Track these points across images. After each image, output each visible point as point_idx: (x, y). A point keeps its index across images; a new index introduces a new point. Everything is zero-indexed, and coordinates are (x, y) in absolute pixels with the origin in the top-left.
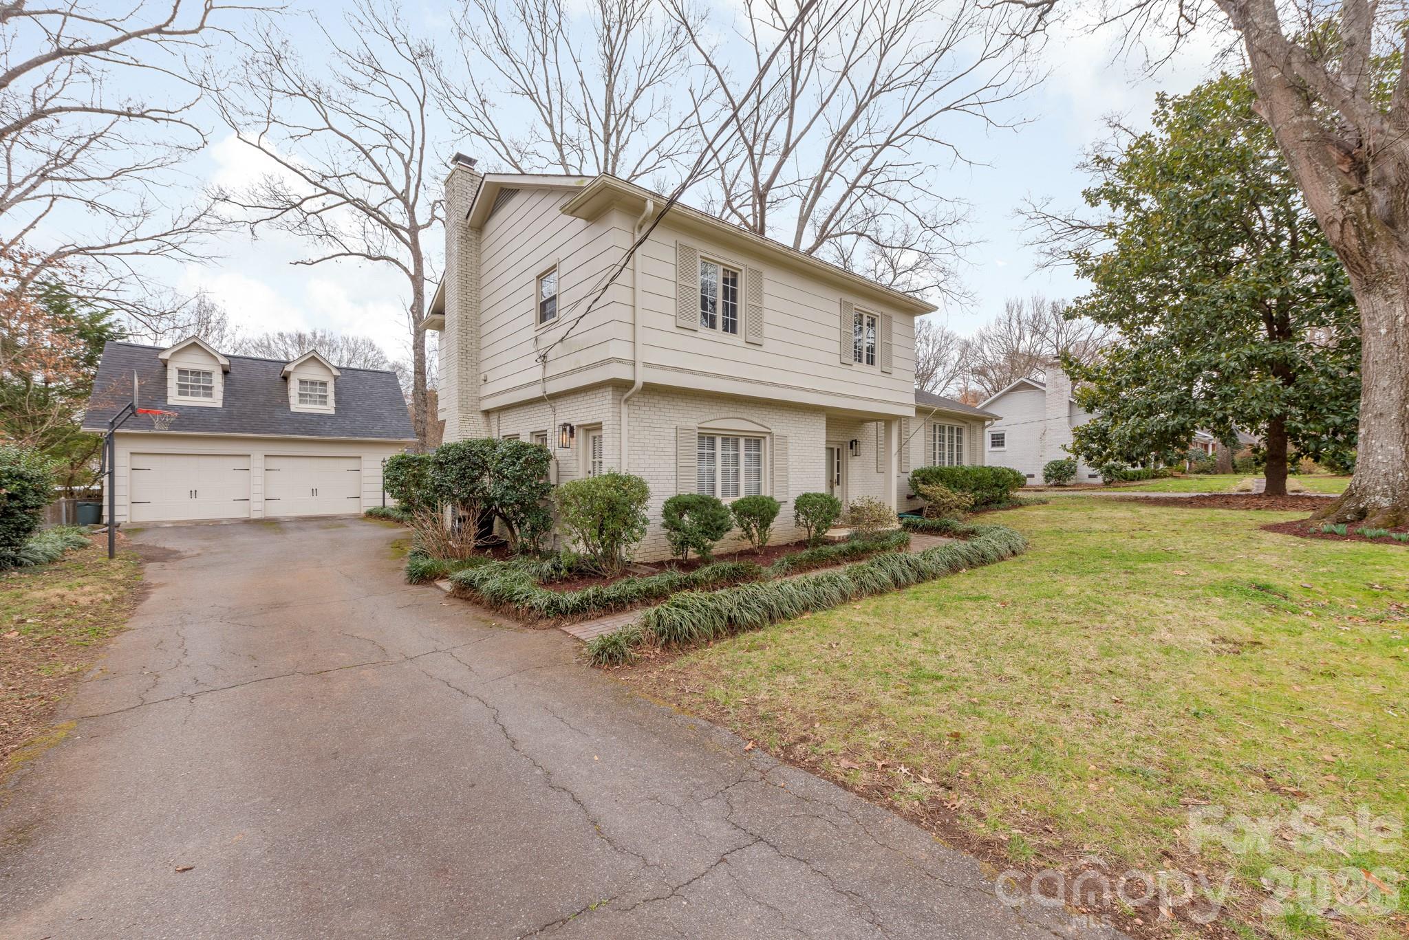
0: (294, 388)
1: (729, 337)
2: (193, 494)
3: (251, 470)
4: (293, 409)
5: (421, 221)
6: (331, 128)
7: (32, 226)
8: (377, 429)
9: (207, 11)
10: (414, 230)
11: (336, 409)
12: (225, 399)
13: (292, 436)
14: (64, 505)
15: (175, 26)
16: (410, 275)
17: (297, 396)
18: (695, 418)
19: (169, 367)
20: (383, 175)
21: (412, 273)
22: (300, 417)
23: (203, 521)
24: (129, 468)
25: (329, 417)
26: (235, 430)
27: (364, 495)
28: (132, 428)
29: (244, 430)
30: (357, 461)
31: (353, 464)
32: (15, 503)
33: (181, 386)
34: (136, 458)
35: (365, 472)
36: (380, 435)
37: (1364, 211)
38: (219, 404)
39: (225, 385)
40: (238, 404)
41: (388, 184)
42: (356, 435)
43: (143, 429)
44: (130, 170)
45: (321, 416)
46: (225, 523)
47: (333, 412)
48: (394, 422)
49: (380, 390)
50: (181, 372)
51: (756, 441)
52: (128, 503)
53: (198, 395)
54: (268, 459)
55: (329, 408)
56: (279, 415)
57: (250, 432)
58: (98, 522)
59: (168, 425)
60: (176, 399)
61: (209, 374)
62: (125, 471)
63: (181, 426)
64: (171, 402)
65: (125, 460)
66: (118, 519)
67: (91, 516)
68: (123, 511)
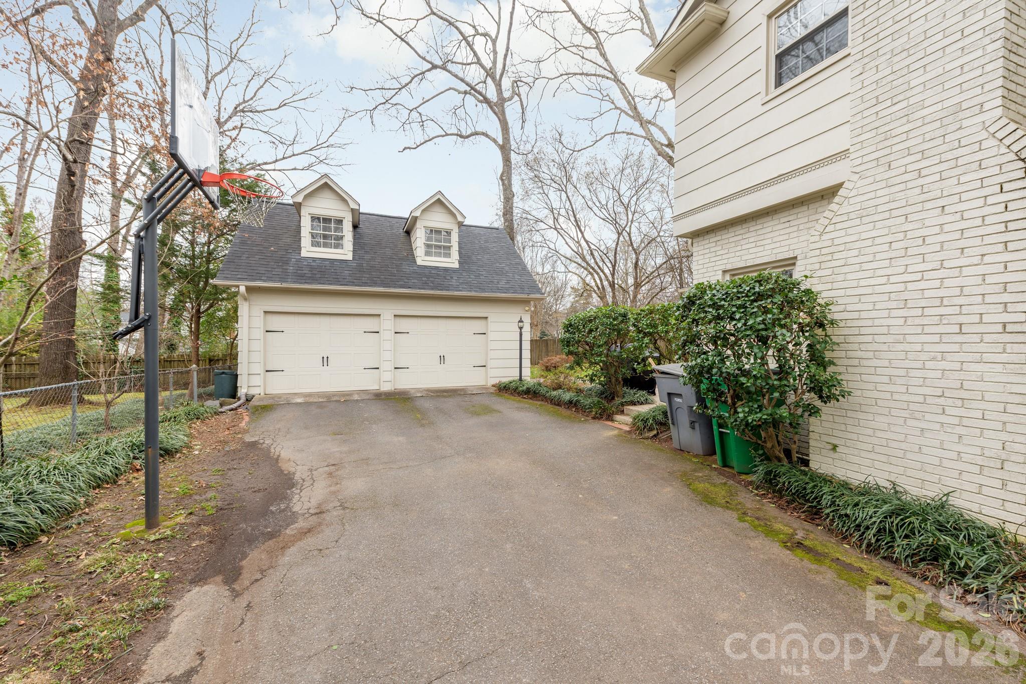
0: (419, 238)
2: (325, 361)
3: (381, 332)
4: (419, 262)
5: (507, 94)
8: (502, 284)
10: (502, 100)
11: (460, 262)
12: (354, 251)
13: (423, 292)
14: (195, 373)
16: (499, 145)
17: (423, 246)
19: (303, 213)
21: (501, 142)
22: (427, 271)
23: (335, 394)
24: (262, 330)
25: (454, 270)
26: (365, 284)
27: (491, 364)
28: (265, 281)
29: (375, 284)
30: (483, 322)
31: (478, 326)
34: (271, 318)
35: (491, 336)
36: (506, 291)
38: (349, 257)
39: (355, 238)
40: (367, 257)
42: (484, 290)
43: (275, 281)
45: (446, 270)
46: (356, 397)
47: (456, 265)
48: (517, 277)
49: (494, 245)
50: (315, 219)
52: (262, 371)
53: (329, 245)
54: (398, 320)
55: (452, 261)
56: (406, 268)
57: (379, 286)
58: (234, 395)
59: (301, 278)
60: (308, 250)
61: (340, 222)
62: (258, 333)
63: (313, 279)
64: (304, 253)
65: (259, 321)
66: (253, 391)
67: (227, 387)
68: (257, 381)
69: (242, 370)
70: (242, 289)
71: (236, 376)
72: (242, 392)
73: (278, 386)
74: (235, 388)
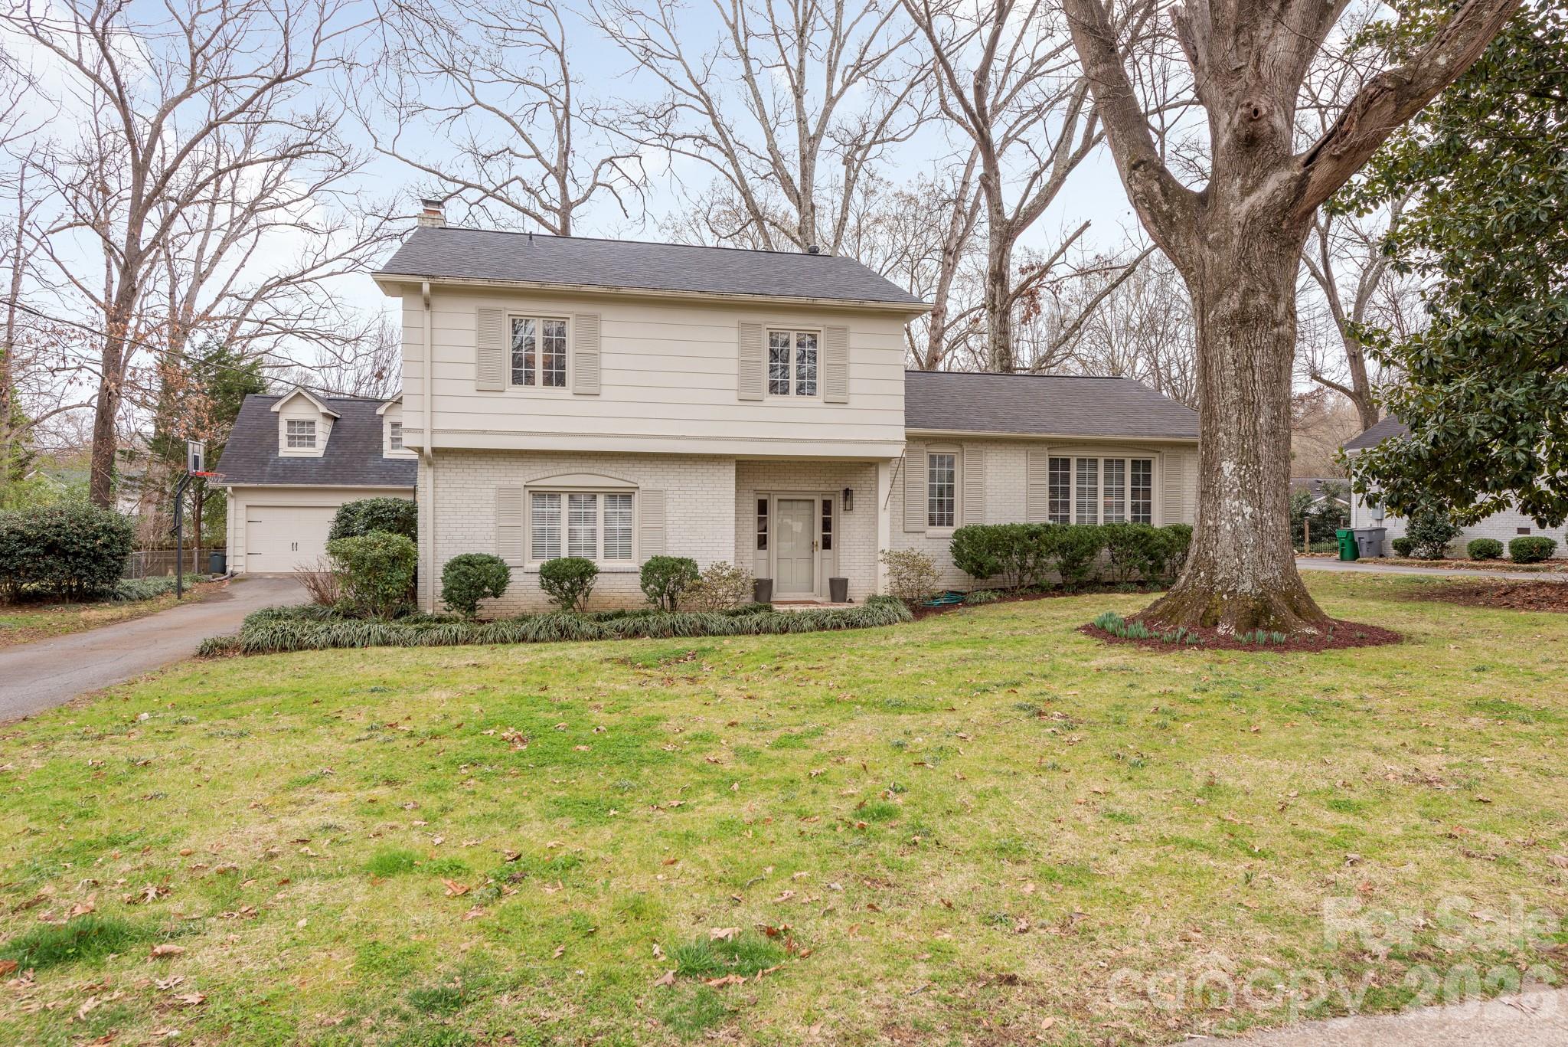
0: (386, 432)
1: (555, 391)
2: (295, 546)
4: (384, 455)
6: (477, 103)
7: (242, 265)
9: (315, 47)
10: (565, 210)
12: (327, 448)
13: (376, 486)
15: (291, 71)
17: (388, 440)
18: (520, 476)
19: (280, 419)
20: (533, 146)
22: (389, 464)
24: (244, 521)
26: (327, 482)
28: (246, 482)
29: (335, 480)
32: (105, 552)
33: (290, 437)
34: (252, 511)
37: (1156, 187)
38: (322, 454)
39: (331, 433)
40: (337, 453)
41: (538, 155)
43: (255, 481)
44: (321, 184)
45: (410, 462)
50: (291, 423)
51: (625, 497)
52: (244, 554)
53: (301, 445)
56: (371, 463)
58: (224, 572)
59: (275, 477)
60: (285, 451)
61: (312, 423)
62: (242, 523)
63: (284, 479)
64: (281, 454)
65: (242, 513)
66: (236, 570)
67: (219, 565)
68: (240, 561)
69: (229, 552)
70: (229, 489)
71: (225, 557)
72: (229, 569)
73: (257, 566)
74: (225, 567)
